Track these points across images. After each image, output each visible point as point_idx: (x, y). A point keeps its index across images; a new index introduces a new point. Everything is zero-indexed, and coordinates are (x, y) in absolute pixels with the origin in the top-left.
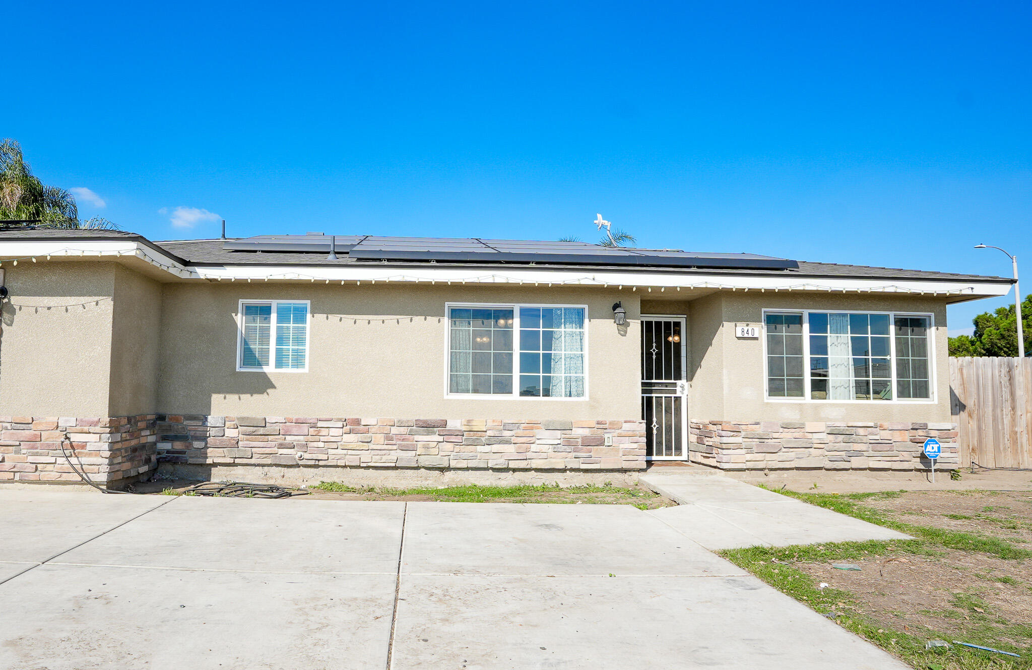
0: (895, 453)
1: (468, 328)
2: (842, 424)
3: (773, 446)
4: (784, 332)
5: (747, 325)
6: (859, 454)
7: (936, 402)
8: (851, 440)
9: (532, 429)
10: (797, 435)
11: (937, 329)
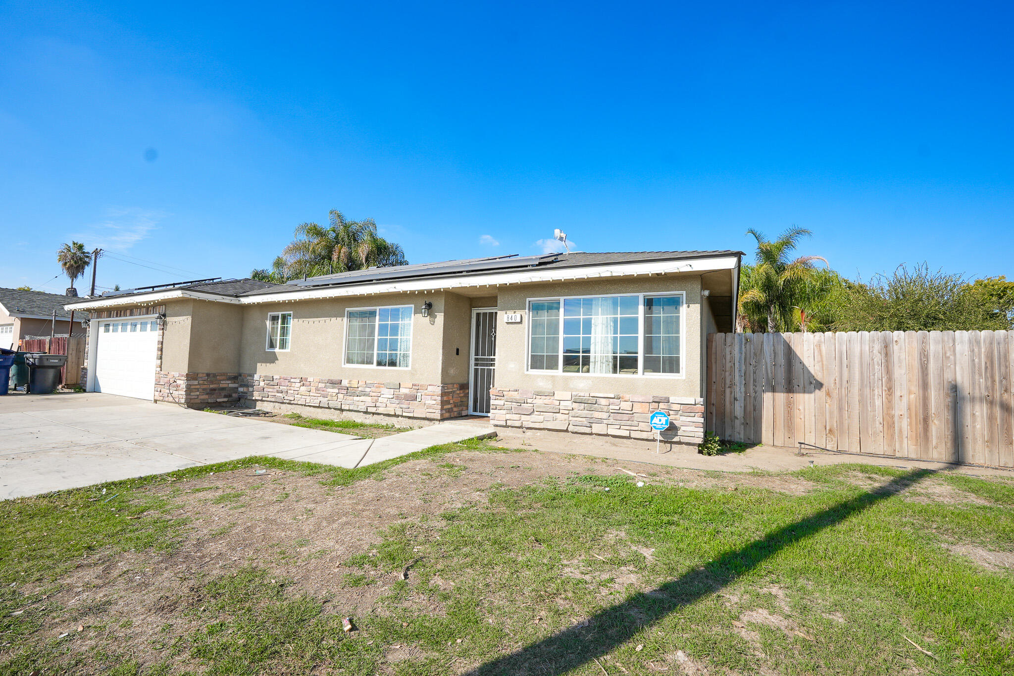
0: (635, 423)
1: (357, 323)
2: (584, 394)
3: (526, 409)
4: (544, 317)
5: (515, 312)
6: (600, 421)
7: (684, 378)
8: (592, 409)
9: (379, 387)
10: (547, 401)
11: (688, 307)
